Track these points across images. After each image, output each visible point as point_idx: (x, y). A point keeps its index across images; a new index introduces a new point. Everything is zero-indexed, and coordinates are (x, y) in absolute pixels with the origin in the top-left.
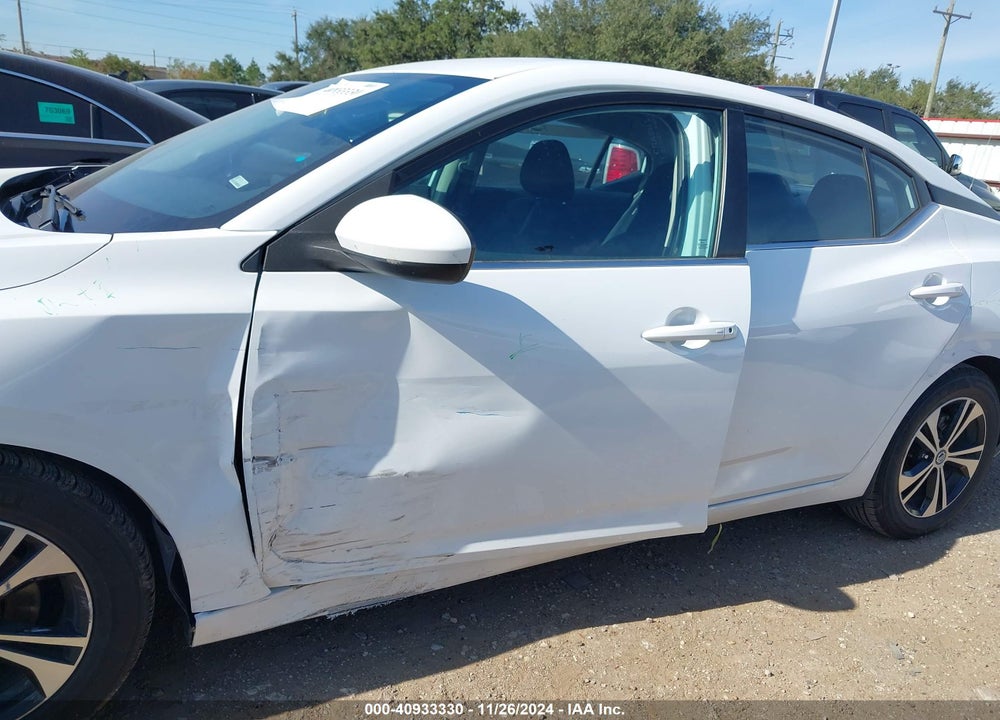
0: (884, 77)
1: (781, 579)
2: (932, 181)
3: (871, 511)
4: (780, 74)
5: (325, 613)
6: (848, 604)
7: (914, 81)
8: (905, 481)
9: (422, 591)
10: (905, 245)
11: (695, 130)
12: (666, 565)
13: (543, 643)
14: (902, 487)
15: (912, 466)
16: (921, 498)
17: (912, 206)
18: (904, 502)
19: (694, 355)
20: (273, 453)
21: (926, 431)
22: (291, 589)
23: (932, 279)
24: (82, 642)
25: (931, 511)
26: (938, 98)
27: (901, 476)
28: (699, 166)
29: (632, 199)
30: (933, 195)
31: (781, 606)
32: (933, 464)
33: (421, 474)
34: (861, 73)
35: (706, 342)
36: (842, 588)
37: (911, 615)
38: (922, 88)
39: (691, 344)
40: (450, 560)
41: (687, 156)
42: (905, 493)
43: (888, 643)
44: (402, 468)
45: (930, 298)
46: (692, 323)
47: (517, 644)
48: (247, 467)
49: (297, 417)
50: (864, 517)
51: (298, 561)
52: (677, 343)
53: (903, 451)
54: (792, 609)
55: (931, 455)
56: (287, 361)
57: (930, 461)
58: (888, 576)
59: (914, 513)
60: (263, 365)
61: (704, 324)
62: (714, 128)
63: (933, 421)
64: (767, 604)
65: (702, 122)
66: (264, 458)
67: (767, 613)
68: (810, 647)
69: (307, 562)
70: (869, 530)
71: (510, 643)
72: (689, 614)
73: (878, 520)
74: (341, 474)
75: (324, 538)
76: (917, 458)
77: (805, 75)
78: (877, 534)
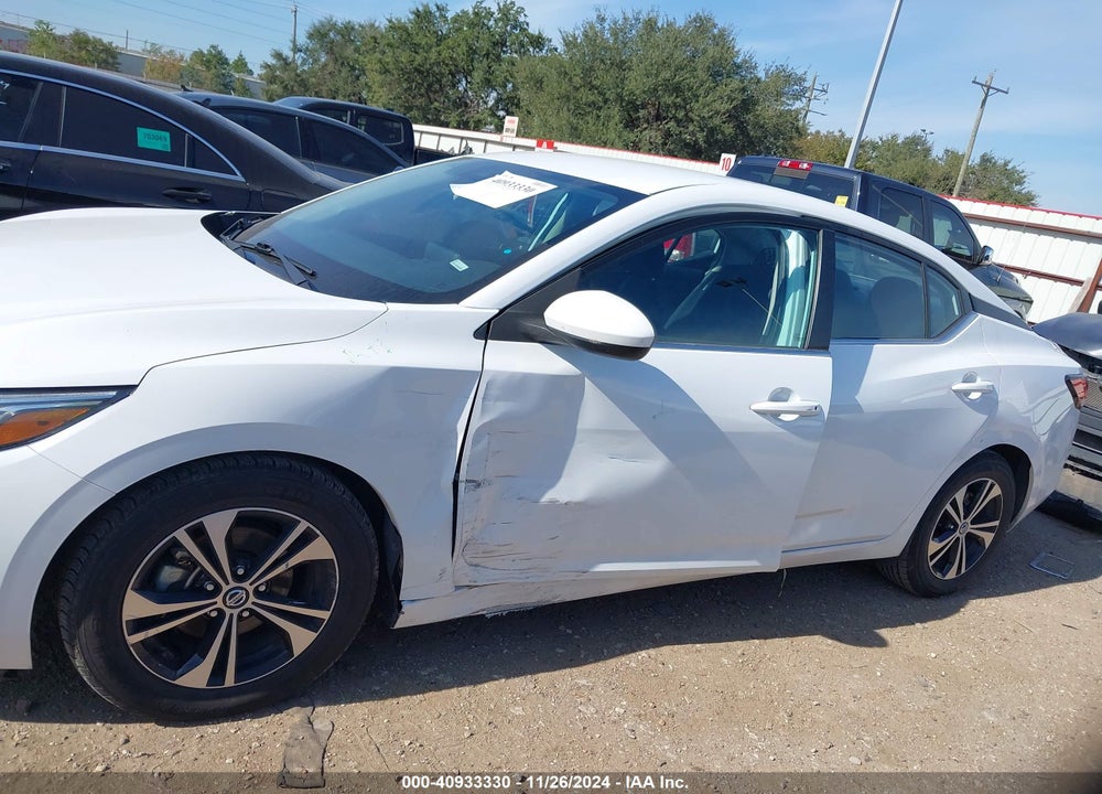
0: (917, 144)
1: (828, 621)
2: (973, 294)
3: (903, 571)
4: (812, 130)
5: (484, 612)
6: (882, 643)
7: (947, 151)
8: (934, 546)
9: (556, 601)
10: (950, 346)
11: (794, 242)
12: (734, 603)
13: (643, 653)
14: (931, 552)
15: (941, 533)
16: (945, 562)
17: (957, 313)
18: (931, 564)
19: (786, 425)
20: (479, 478)
21: (954, 505)
22: (466, 589)
23: (969, 378)
24: (325, 615)
25: (952, 575)
26: (970, 171)
27: (931, 542)
28: (797, 270)
29: (704, 276)
30: (973, 305)
31: (830, 641)
32: (957, 534)
33: (576, 503)
34: (895, 137)
35: (796, 416)
36: (878, 631)
37: (933, 655)
38: (954, 158)
39: (783, 417)
40: (585, 576)
41: (787, 261)
42: (933, 557)
43: (915, 675)
44: (563, 499)
45: (967, 393)
46: (786, 400)
47: (623, 652)
48: (462, 486)
49: (498, 452)
50: (897, 576)
51: (477, 566)
52: (774, 415)
53: (935, 521)
54: (839, 644)
55: (956, 525)
56: (499, 409)
57: (954, 531)
58: (913, 624)
59: (939, 575)
60: (483, 411)
61: (796, 402)
62: (811, 244)
63: (960, 496)
64: (818, 638)
65: (801, 237)
66: (473, 481)
67: (817, 646)
68: (854, 672)
69: (483, 567)
70: (900, 588)
71: (618, 652)
72: (757, 641)
73: (909, 579)
74: (520, 499)
75: (502, 548)
76: (945, 528)
77: (837, 134)
78: (906, 591)
